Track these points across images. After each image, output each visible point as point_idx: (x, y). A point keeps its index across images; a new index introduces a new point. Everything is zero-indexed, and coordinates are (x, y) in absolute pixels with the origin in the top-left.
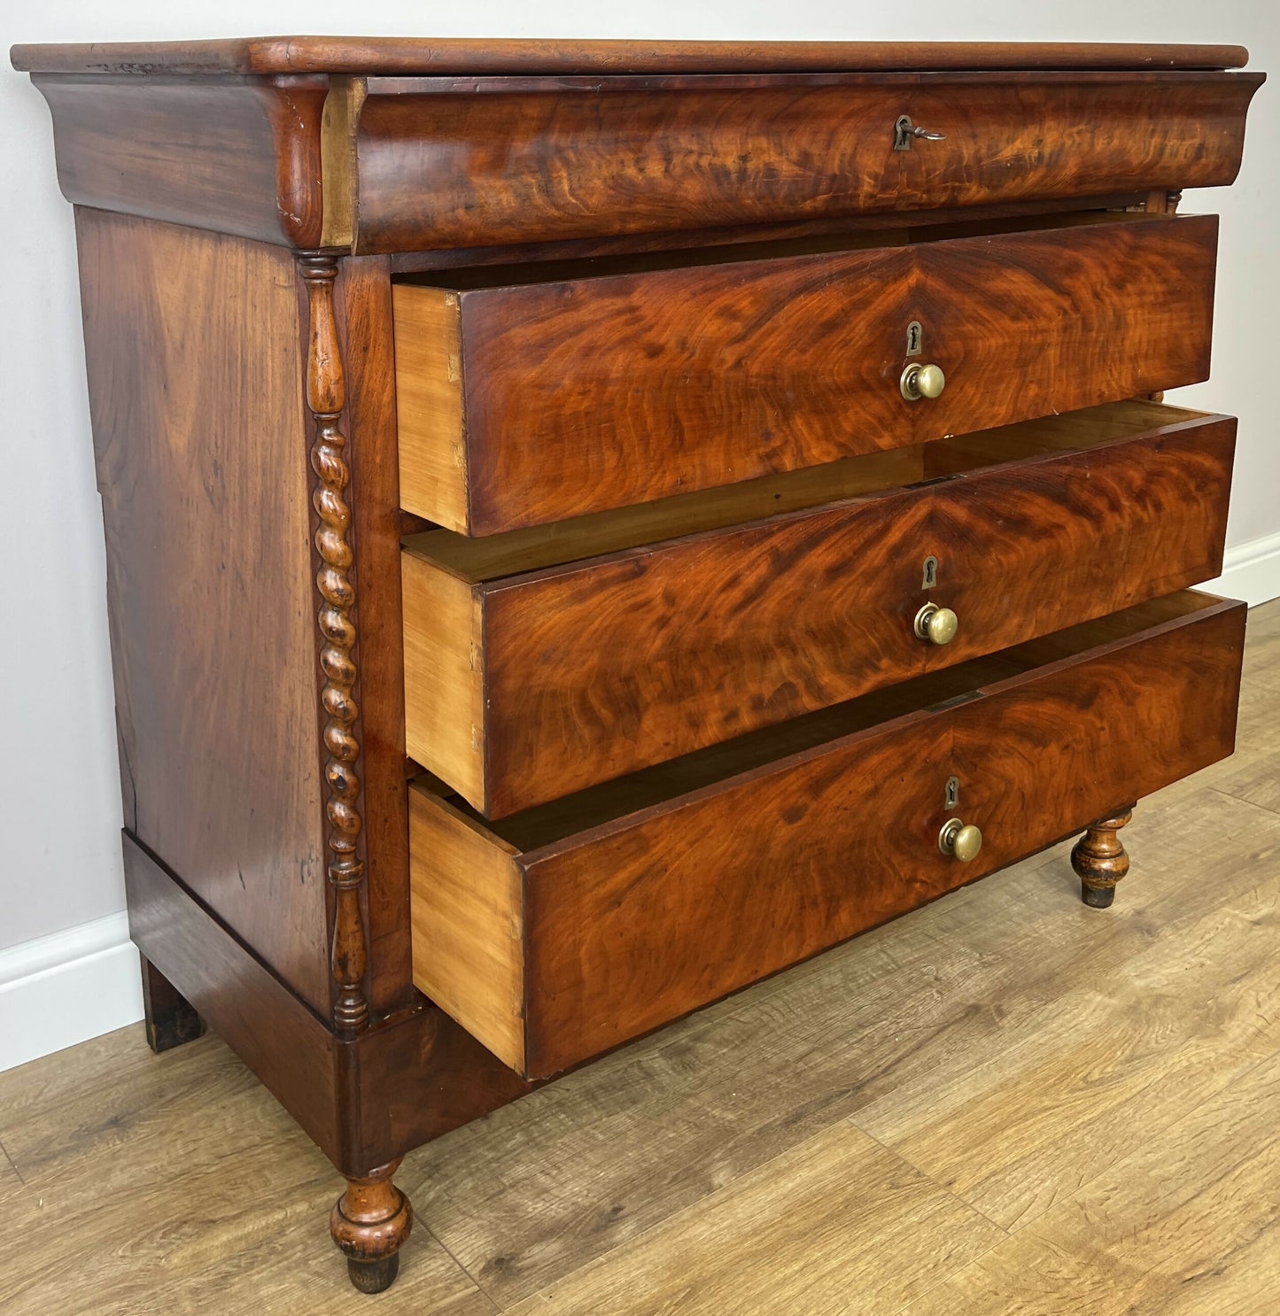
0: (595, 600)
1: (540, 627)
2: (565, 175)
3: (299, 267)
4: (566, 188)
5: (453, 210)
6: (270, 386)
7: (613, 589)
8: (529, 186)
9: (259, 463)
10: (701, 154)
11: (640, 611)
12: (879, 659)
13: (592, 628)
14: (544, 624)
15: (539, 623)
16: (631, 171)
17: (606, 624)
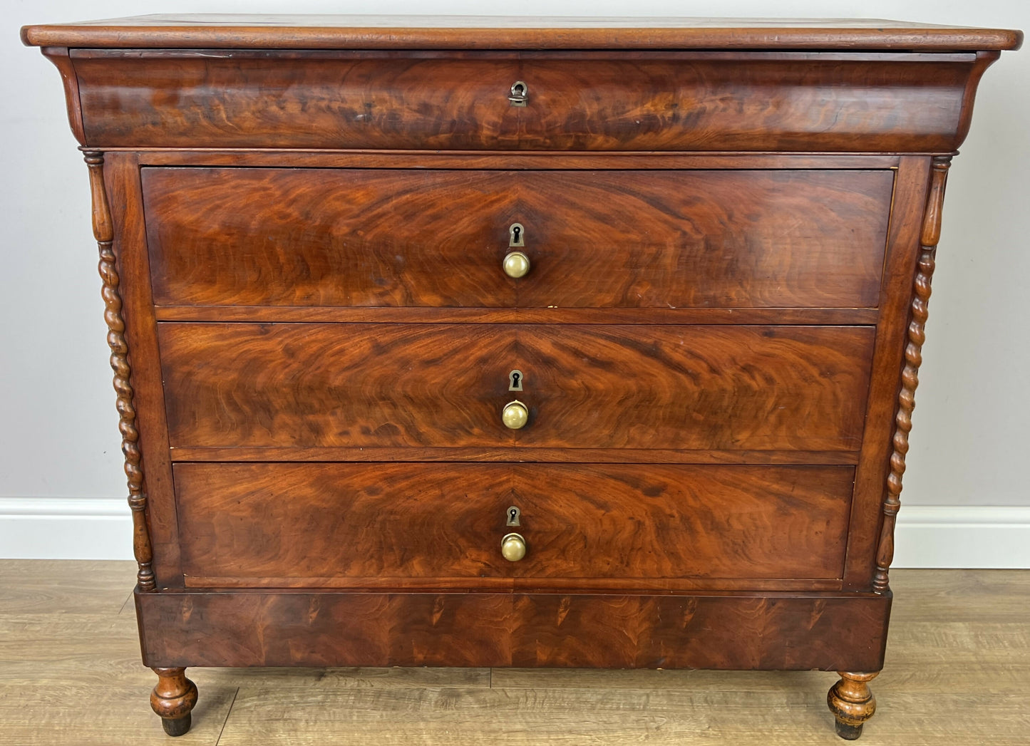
10: (330, 101)
12: (471, 427)
16: (274, 108)
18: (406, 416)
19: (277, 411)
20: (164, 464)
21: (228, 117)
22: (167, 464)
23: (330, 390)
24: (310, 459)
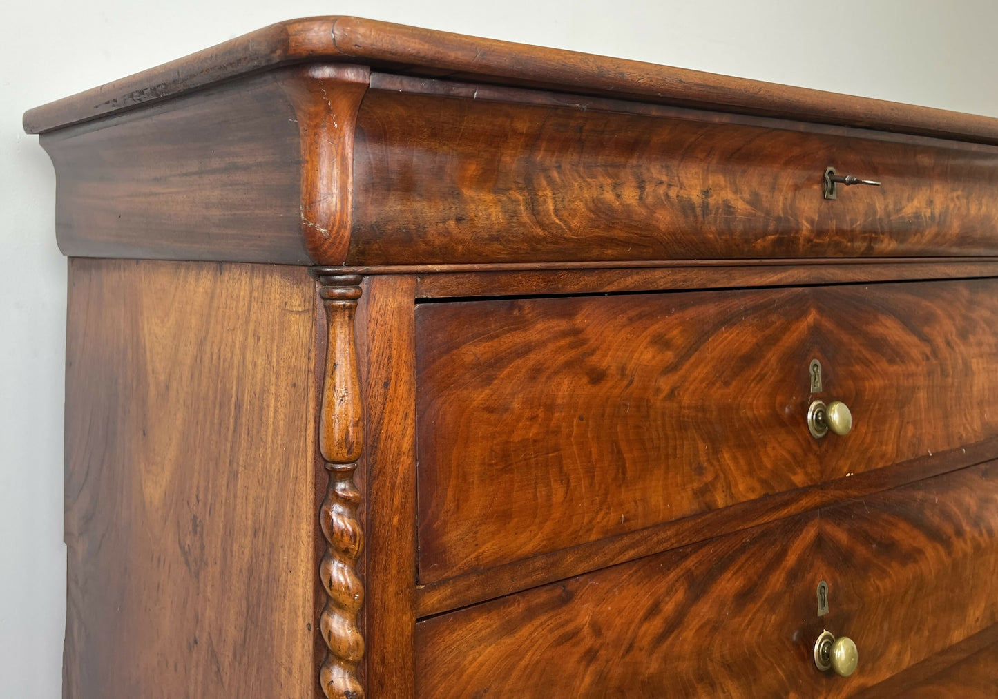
0: (525, 631)
1: (471, 663)
2: (550, 194)
3: (319, 287)
4: (551, 207)
5: (444, 221)
6: (271, 428)
7: (543, 618)
8: (516, 202)
9: (250, 522)
11: (568, 644)
13: (523, 663)
14: (474, 659)
15: (470, 658)
17: (536, 658)
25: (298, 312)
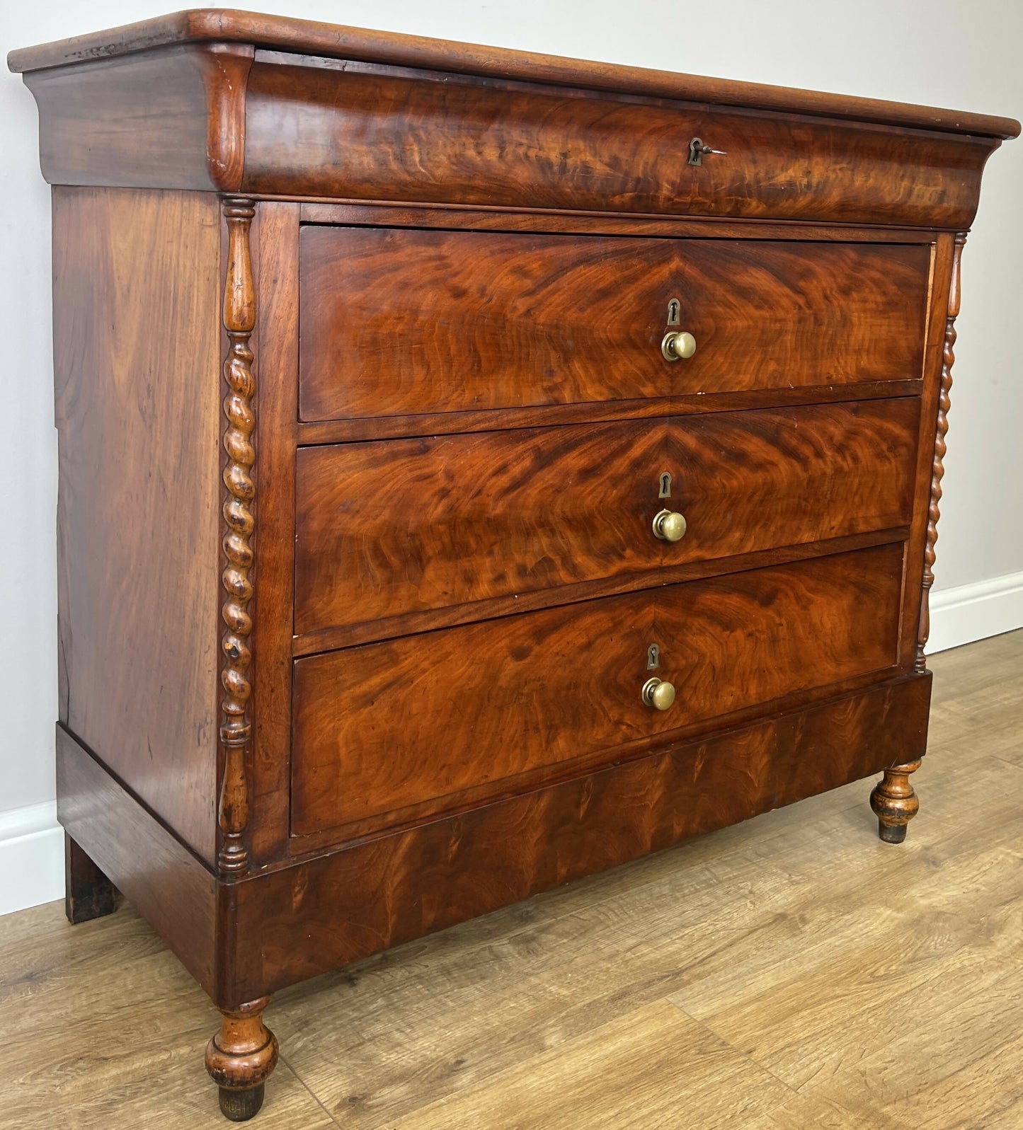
0: (387, 467)
1: (341, 482)
2: (416, 148)
4: (417, 159)
5: (323, 165)
7: (403, 461)
8: (386, 153)
10: (529, 147)
11: (425, 482)
12: (624, 550)
13: (385, 489)
14: (344, 480)
15: (341, 478)
16: (471, 153)
17: (396, 487)
18: (564, 545)
19: (429, 559)
20: (283, 663)
21: (421, 161)
22: (286, 662)
23: (489, 521)
24: (459, 622)
25: (210, 226)
